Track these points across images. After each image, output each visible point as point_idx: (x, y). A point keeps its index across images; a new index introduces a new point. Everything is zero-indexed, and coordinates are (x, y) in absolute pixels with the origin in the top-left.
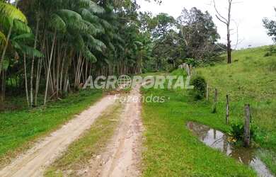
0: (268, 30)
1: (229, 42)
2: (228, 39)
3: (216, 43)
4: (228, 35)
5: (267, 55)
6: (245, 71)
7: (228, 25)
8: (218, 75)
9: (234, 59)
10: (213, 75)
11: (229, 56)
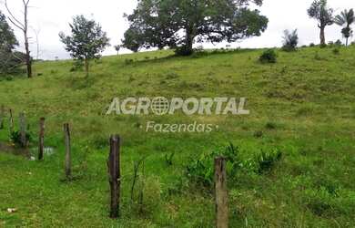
0: (65, 45)
1: (28, 52)
2: (27, 49)
3: (13, 50)
4: (27, 44)
5: (73, 70)
6: (45, 87)
7: (25, 32)
8: (13, 92)
9: (36, 73)
10: (7, 92)
11: (29, 69)
